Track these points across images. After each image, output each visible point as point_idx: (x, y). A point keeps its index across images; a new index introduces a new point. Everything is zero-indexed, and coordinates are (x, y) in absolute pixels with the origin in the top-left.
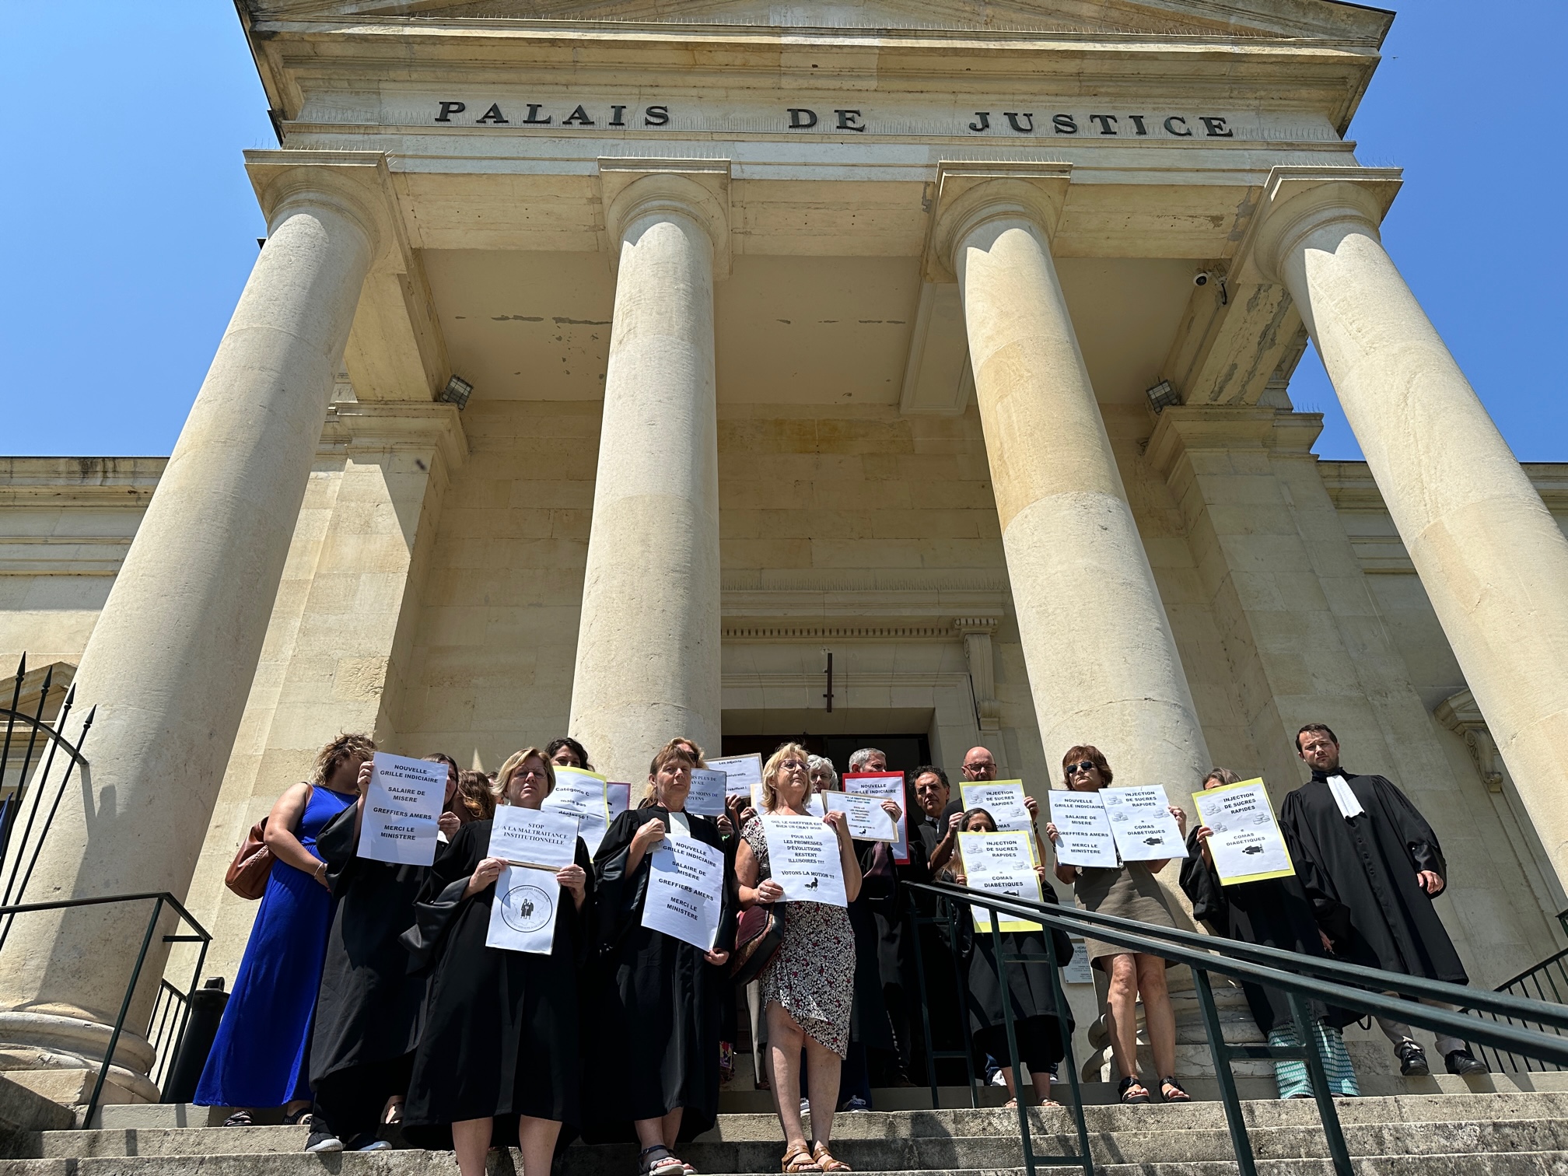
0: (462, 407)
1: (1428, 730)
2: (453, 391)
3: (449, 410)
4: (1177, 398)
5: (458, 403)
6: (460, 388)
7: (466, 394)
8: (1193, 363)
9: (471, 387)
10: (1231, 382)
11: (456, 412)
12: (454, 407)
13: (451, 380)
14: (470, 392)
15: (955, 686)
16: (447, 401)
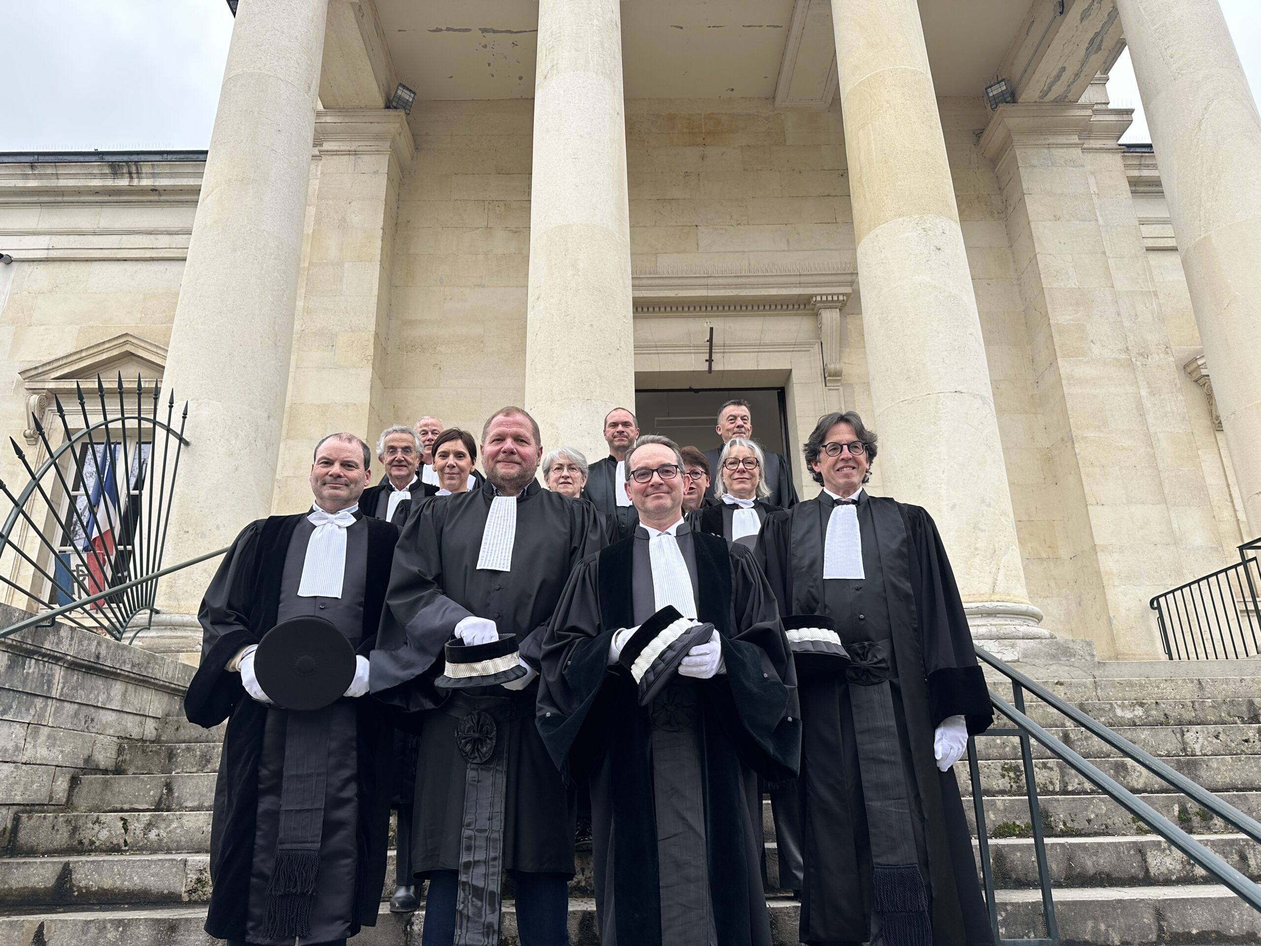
0: (408, 112)
1: (1176, 385)
2: (400, 98)
3: (399, 116)
4: (1011, 97)
5: (405, 108)
6: (407, 96)
7: (411, 100)
8: (1028, 65)
9: (414, 93)
10: (1059, 83)
11: (404, 117)
12: (402, 113)
13: (398, 88)
14: (413, 98)
15: (809, 351)
16: (395, 108)
